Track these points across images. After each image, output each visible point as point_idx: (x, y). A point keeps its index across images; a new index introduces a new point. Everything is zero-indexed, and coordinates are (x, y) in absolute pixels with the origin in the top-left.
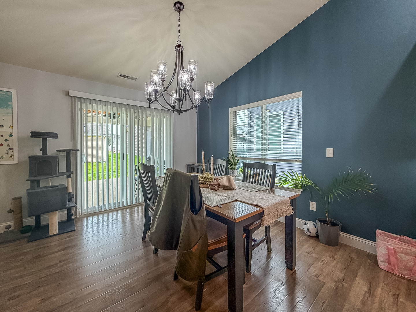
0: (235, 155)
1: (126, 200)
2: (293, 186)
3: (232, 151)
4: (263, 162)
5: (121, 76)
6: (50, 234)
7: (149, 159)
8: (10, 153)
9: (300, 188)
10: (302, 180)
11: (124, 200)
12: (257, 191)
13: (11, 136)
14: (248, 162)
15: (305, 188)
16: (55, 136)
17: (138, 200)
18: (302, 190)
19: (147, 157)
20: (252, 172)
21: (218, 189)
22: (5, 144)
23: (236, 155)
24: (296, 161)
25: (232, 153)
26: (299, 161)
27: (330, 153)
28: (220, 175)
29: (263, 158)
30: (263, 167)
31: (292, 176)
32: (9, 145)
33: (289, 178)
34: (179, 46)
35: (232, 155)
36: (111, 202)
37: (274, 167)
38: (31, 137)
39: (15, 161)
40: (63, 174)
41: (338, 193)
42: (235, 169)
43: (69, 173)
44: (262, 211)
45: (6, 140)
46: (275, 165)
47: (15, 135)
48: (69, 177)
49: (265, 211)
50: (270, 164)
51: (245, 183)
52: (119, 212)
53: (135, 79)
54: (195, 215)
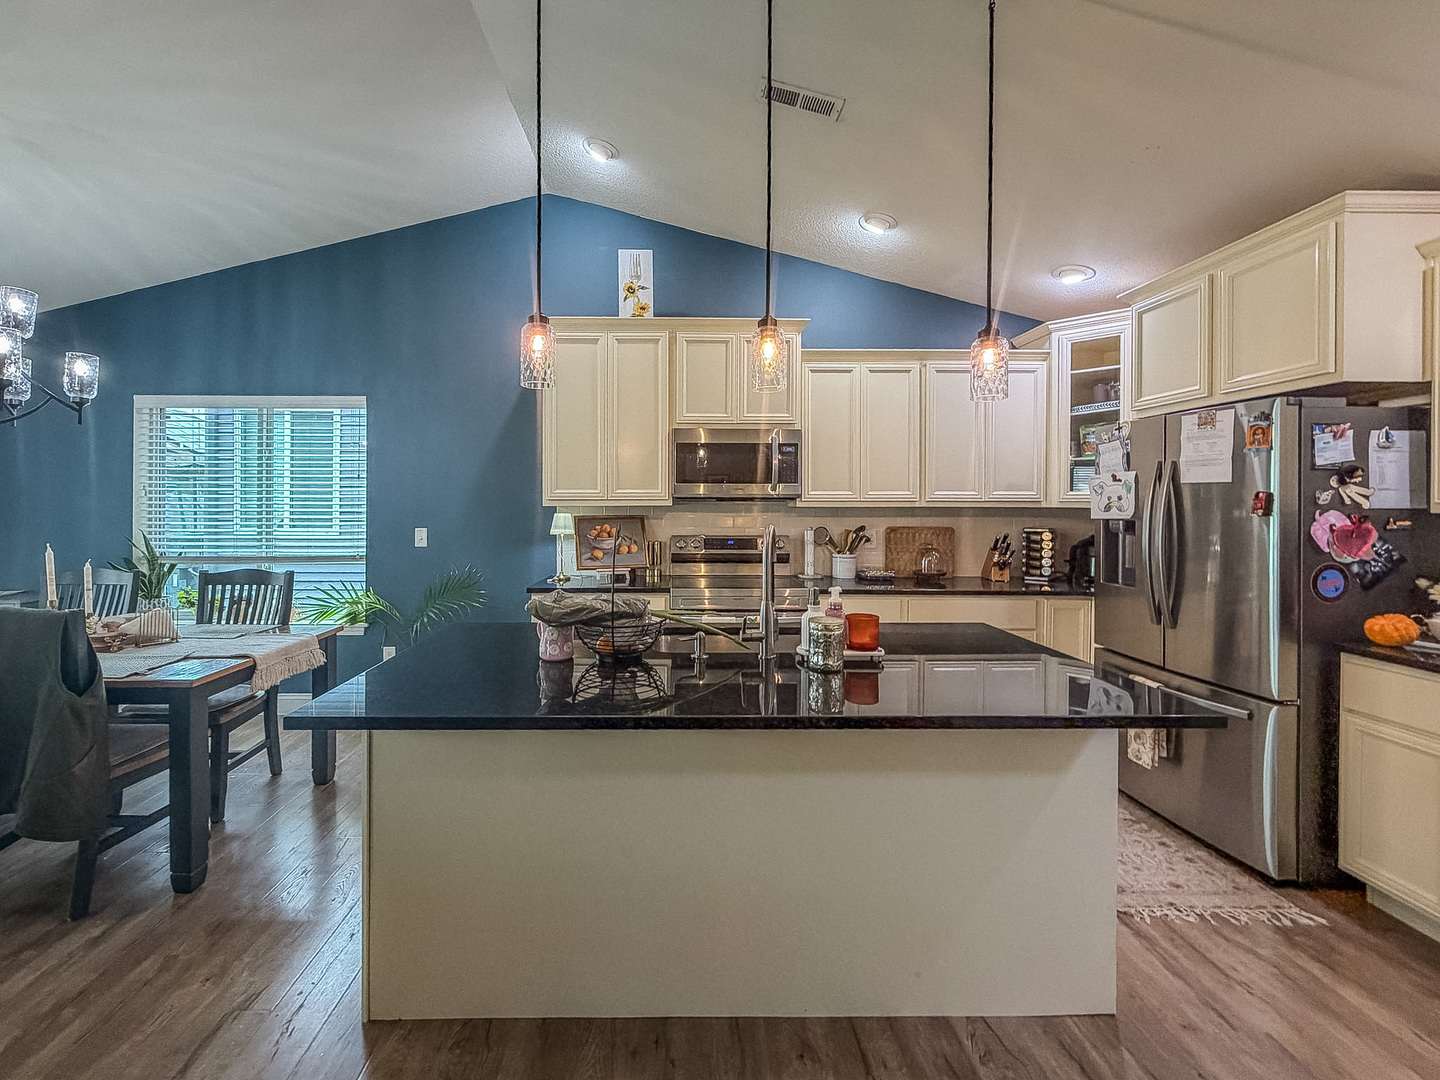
0: (157, 551)
2: (345, 619)
3: (148, 536)
4: (264, 567)
9: (362, 621)
10: (366, 601)
12: (242, 635)
14: (210, 568)
15: (374, 618)
18: (366, 625)
20: (228, 595)
21: (120, 649)
23: (161, 550)
24: (353, 558)
25: (148, 545)
26: (361, 557)
27: (421, 537)
28: (121, 613)
29: (264, 555)
30: (260, 578)
31: (337, 591)
33: (333, 598)
35: (144, 550)
37: (290, 575)
41: (429, 617)
42: (158, 596)
44: (252, 663)
46: (292, 573)
49: (258, 662)
50: (279, 569)
51: (206, 627)
54: (80, 696)
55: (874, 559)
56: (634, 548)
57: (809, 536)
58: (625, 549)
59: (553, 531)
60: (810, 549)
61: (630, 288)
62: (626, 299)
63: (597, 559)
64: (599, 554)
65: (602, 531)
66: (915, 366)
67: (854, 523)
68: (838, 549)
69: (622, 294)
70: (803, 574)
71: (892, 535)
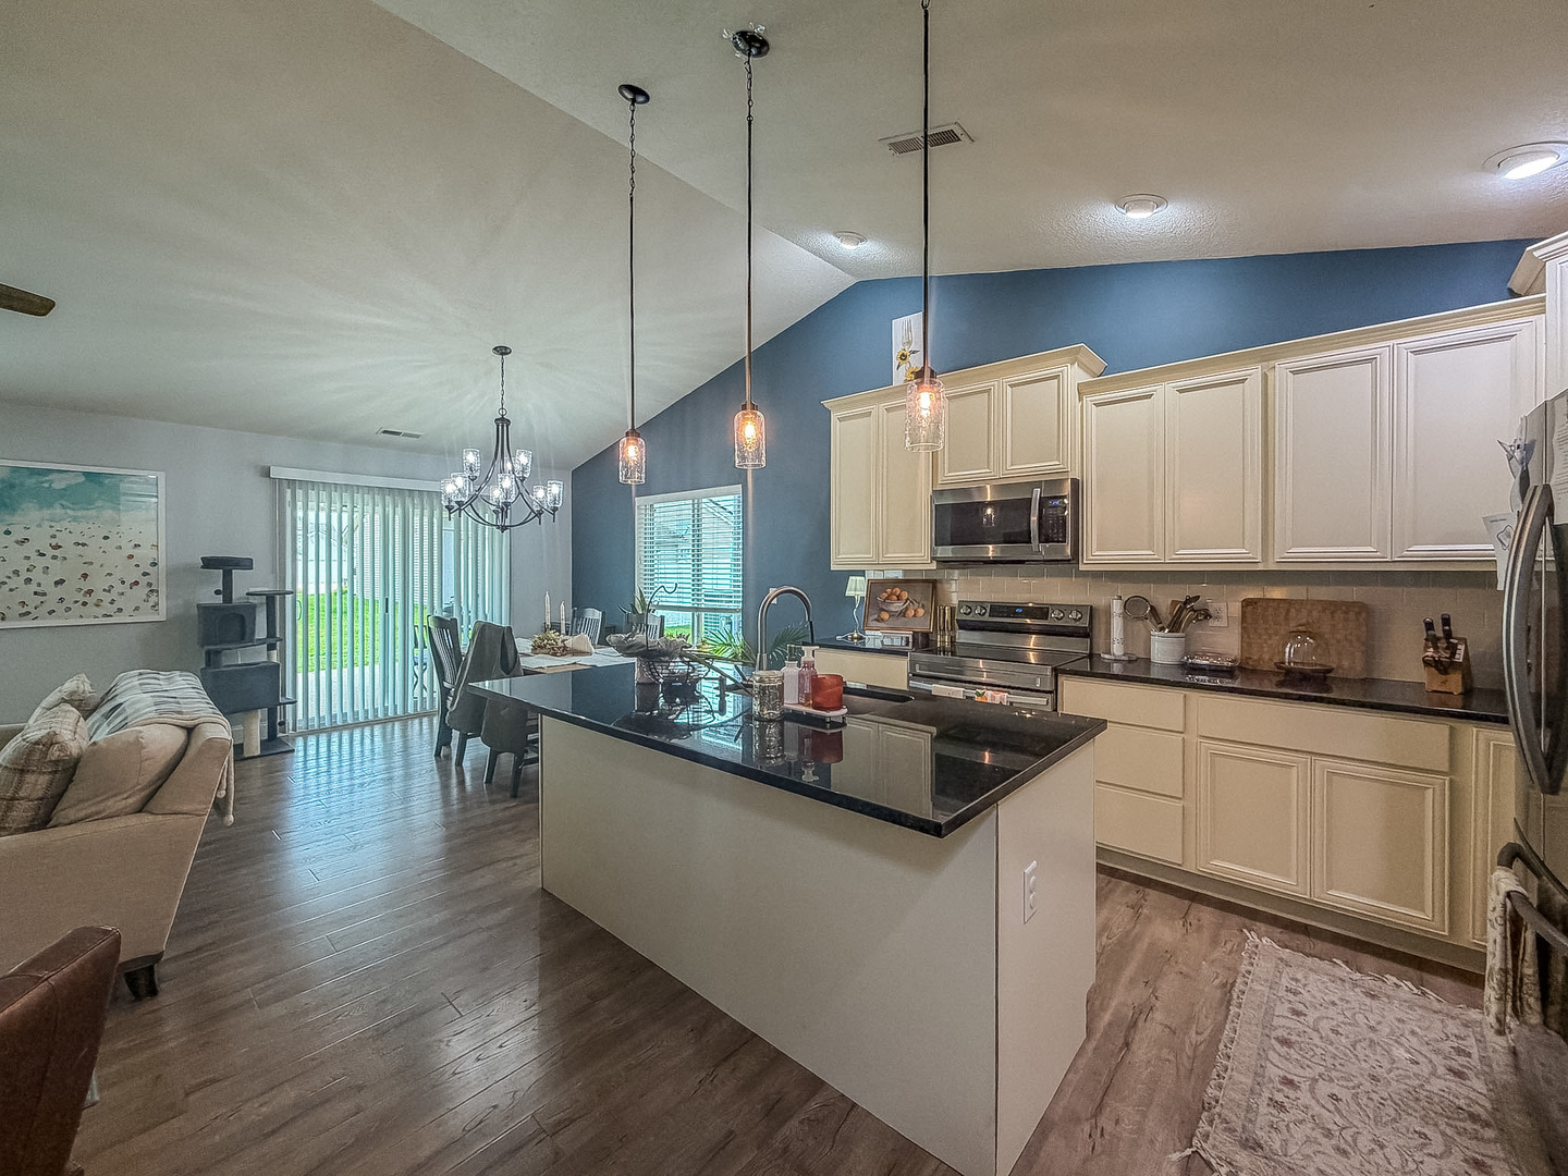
1: (394, 704)
5: (385, 432)
6: (246, 755)
7: (449, 610)
8: (153, 599)
11: (390, 704)
13: (154, 564)
16: (246, 564)
17: (422, 705)
19: (444, 606)
22: (144, 581)
25: (642, 596)
32: (150, 584)
34: (502, 419)
36: (358, 707)
38: (202, 567)
39: (162, 617)
40: (261, 642)
43: (273, 641)
45: (145, 574)
47: (162, 564)
48: (271, 647)
52: (377, 730)
53: (418, 436)
55: (1224, 641)
56: (921, 612)
57: (1117, 607)
58: (911, 613)
59: (849, 593)
60: (1117, 624)
61: (903, 355)
62: (899, 366)
63: (882, 620)
64: (885, 616)
65: (892, 594)
66: (1254, 373)
67: (1181, 592)
68: (1160, 626)
69: (895, 362)
70: (1109, 653)
71: (1250, 608)
